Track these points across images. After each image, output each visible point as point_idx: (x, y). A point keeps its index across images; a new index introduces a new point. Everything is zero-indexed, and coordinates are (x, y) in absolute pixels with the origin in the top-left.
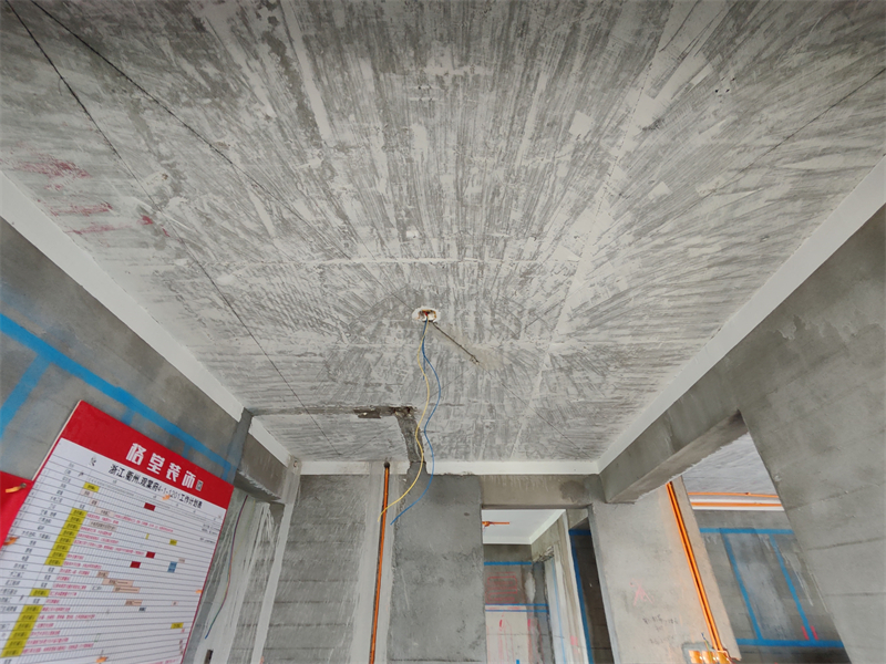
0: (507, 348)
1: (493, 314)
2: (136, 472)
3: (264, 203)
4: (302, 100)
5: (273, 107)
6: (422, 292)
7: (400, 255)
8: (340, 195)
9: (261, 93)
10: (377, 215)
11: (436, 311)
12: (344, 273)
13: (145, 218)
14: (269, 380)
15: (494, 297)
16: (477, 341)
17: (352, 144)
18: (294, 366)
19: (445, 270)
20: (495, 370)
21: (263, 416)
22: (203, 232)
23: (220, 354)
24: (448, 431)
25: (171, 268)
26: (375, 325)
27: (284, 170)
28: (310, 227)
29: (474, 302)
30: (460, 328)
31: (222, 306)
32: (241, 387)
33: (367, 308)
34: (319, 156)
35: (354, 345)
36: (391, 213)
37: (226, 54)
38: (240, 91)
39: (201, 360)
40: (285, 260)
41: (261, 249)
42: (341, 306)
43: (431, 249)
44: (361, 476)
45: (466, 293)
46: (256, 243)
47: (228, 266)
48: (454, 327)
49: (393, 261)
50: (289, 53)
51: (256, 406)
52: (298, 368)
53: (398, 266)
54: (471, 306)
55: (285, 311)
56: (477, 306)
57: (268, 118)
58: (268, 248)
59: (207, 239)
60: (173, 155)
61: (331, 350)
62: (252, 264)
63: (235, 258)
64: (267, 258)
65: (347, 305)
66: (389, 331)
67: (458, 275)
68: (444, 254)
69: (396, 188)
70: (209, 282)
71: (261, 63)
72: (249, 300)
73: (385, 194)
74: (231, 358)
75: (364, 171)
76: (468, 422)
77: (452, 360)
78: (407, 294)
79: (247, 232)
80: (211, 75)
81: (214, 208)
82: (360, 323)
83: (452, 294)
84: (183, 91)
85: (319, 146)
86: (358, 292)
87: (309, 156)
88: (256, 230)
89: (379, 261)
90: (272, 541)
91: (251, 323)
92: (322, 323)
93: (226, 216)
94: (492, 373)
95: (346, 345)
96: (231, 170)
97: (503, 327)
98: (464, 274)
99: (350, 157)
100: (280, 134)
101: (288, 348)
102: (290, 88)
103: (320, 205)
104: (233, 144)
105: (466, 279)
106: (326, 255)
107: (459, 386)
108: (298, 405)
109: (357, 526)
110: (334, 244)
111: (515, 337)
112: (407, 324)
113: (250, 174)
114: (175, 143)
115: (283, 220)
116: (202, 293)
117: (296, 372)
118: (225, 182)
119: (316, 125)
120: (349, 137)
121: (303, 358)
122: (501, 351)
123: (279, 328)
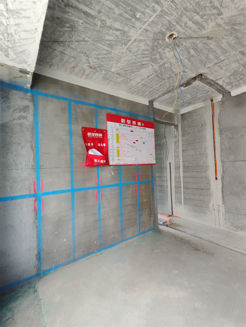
0: (220, 22)
1: (198, 14)
2: (125, 125)
3: (101, 44)
4: (82, 11)
5: (81, 20)
6: (161, 30)
7: (142, 25)
8: (111, 25)
9: (76, 19)
10: (124, 21)
11: (173, 32)
12: (134, 46)
13: (90, 67)
14: (147, 89)
15: (191, 7)
16: (203, 30)
17: (100, 8)
18: (149, 82)
19: (160, 16)
20: (226, 35)
21: (156, 101)
22: (99, 62)
23: (130, 89)
24: (228, 74)
25: (103, 75)
26: (158, 54)
27: (97, 32)
28: (115, 41)
29: (184, 16)
30: (189, 31)
31: (119, 76)
32: (142, 95)
33: (151, 50)
34: (98, 20)
35: (158, 65)
36: (127, 16)
37: (66, 18)
38: (74, 23)
39: (128, 93)
40: (119, 54)
41: (112, 56)
42: (143, 56)
43: (149, 14)
44: (202, 107)
45: (177, 16)
46: (110, 55)
47: (111, 66)
48: (187, 33)
49: (142, 29)
50: (71, 4)
51: (151, 98)
52: (151, 81)
53: (145, 29)
54: (185, 19)
55: (132, 68)
56: (187, 17)
57: (82, 23)
58: (113, 55)
59: (102, 63)
60: (81, 50)
61: (154, 71)
62: (114, 61)
63: (110, 63)
64: (115, 57)
65: (144, 54)
66: (164, 53)
67: (167, 13)
68: (154, 11)
69: (120, 7)
70: (112, 73)
71: (70, 13)
72: (122, 71)
73: (120, 12)
74: (133, 89)
75: (109, 12)
76: (235, 66)
77: (199, 45)
78: (157, 36)
79: (106, 54)
80: (68, 26)
81: (96, 55)
82: (153, 57)
83: (172, 22)
84: (69, 35)
85: (95, 18)
86: (143, 48)
87: (96, 22)
88: (107, 52)
89: (138, 33)
90: (177, 135)
91: (129, 77)
92: (144, 64)
93: (99, 54)
94: (225, 37)
95: (156, 67)
96: (90, 43)
97: (209, 15)
98: (169, 11)
99: (103, 12)
100: (88, 24)
101: (142, 78)
102: (78, 11)
103: (111, 32)
104: (84, 36)
105: (172, 12)
106: (125, 45)
107: (213, 53)
108: (161, 93)
109: (203, 125)
110: (123, 40)
111: (220, 14)
112: (168, 46)
113: (93, 40)
114: (78, 47)
115: (108, 44)
116: (113, 76)
117: (151, 83)
118: (92, 47)
119: (90, 14)
120: (98, 8)
121: (149, 78)
122: (219, 25)
123: (135, 73)
